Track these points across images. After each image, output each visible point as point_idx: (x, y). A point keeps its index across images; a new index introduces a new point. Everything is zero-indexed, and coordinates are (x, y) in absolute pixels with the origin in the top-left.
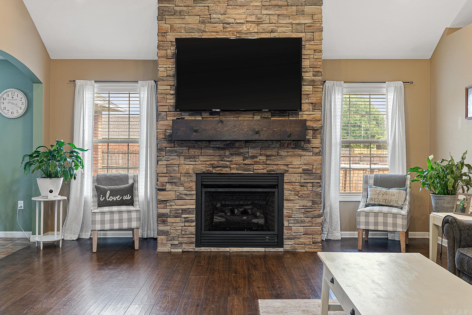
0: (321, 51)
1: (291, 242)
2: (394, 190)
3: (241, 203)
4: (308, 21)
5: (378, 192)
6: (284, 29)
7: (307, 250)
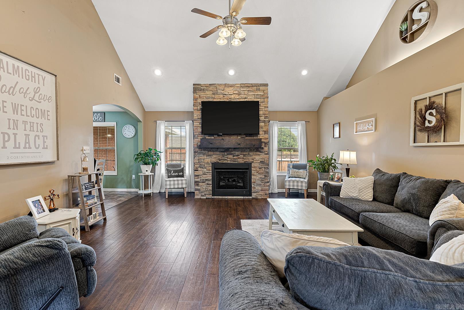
0: (268, 107)
1: (255, 194)
2: (301, 171)
3: (232, 176)
4: (262, 93)
5: (294, 171)
6: (251, 97)
7: (263, 198)
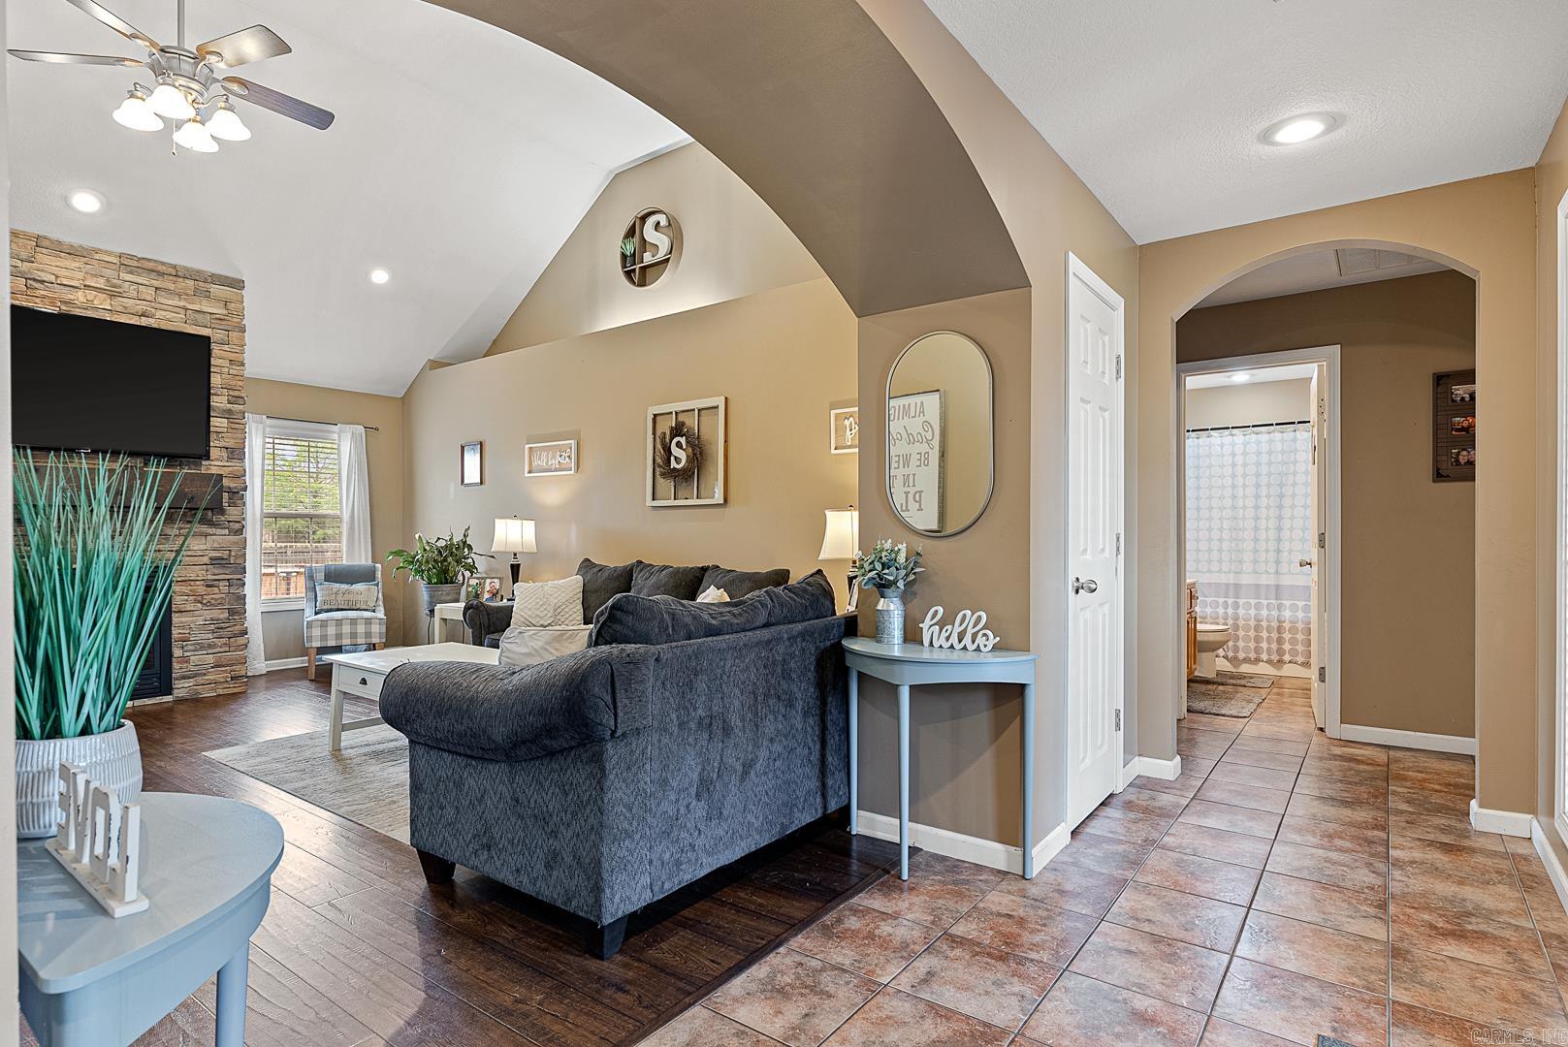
0: (243, 364)
1: (188, 683)
2: (360, 587)
4: (220, 311)
5: (335, 590)
6: (169, 315)
7: (221, 692)
